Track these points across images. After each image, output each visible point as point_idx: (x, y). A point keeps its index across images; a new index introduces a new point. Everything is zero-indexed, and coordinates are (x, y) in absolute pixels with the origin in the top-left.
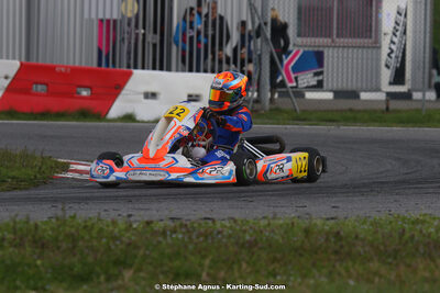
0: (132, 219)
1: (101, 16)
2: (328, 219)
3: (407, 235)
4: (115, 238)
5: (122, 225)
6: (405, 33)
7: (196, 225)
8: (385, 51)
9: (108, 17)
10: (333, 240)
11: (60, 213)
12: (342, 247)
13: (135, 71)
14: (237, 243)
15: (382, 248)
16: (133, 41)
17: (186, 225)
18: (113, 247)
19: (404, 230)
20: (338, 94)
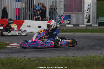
0: (25, 57)
1: (16, 7)
2: (72, 57)
3: (92, 61)
4: (21, 62)
5: (23, 59)
6: (90, 10)
7: (41, 59)
8: (85, 15)
9: (18, 8)
10: (74, 62)
11: (8, 56)
12: (76, 64)
13: (25, 21)
14: (51, 63)
15: (86, 64)
16: (24, 13)
17: (38, 59)
18: (21, 65)
19: (91, 59)
20: (74, 25)
